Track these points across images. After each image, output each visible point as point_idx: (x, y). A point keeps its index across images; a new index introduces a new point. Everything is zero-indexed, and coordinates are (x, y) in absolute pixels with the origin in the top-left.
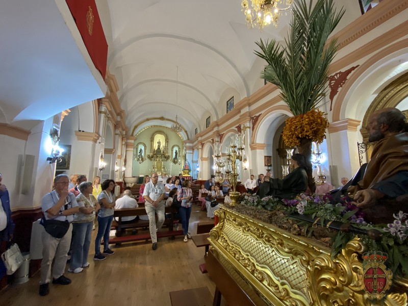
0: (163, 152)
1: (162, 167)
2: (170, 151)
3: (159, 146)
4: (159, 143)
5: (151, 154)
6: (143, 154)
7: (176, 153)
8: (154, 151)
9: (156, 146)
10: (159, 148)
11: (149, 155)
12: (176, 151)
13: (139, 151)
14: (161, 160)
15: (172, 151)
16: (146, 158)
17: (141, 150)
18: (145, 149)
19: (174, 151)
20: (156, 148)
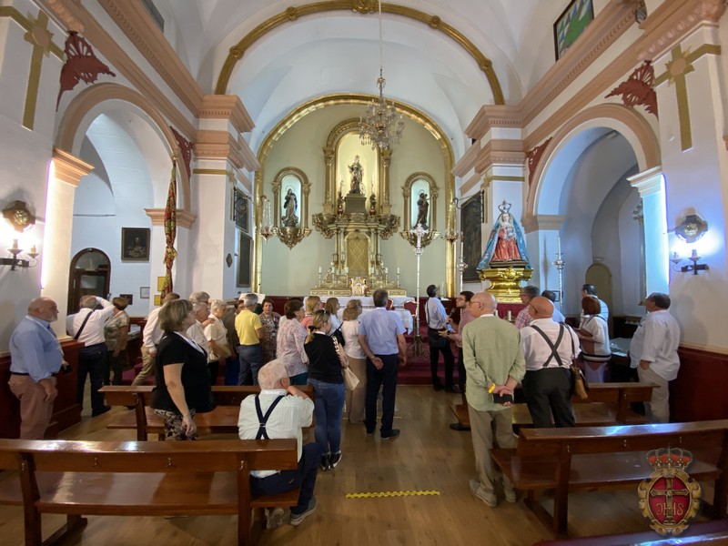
0: (373, 204)
1: (371, 257)
2: (397, 200)
3: (356, 182)
4: (356, 169)
5: (327, 212)
6: (298, 213)
7: (422, 204)
8: (340, 201)
9: (344, 182)
10: (356, 189)
11: (320, 216)
12: (423, 196)
13: (284, 201)
14: (364, 231)
15: (407, 196)
16: (311, 226)
17: (290, 197)
18: (305, 193)
19: (415, 199)
20: (346, 190)
